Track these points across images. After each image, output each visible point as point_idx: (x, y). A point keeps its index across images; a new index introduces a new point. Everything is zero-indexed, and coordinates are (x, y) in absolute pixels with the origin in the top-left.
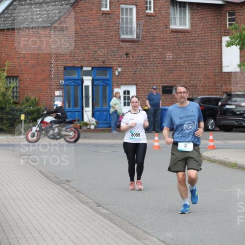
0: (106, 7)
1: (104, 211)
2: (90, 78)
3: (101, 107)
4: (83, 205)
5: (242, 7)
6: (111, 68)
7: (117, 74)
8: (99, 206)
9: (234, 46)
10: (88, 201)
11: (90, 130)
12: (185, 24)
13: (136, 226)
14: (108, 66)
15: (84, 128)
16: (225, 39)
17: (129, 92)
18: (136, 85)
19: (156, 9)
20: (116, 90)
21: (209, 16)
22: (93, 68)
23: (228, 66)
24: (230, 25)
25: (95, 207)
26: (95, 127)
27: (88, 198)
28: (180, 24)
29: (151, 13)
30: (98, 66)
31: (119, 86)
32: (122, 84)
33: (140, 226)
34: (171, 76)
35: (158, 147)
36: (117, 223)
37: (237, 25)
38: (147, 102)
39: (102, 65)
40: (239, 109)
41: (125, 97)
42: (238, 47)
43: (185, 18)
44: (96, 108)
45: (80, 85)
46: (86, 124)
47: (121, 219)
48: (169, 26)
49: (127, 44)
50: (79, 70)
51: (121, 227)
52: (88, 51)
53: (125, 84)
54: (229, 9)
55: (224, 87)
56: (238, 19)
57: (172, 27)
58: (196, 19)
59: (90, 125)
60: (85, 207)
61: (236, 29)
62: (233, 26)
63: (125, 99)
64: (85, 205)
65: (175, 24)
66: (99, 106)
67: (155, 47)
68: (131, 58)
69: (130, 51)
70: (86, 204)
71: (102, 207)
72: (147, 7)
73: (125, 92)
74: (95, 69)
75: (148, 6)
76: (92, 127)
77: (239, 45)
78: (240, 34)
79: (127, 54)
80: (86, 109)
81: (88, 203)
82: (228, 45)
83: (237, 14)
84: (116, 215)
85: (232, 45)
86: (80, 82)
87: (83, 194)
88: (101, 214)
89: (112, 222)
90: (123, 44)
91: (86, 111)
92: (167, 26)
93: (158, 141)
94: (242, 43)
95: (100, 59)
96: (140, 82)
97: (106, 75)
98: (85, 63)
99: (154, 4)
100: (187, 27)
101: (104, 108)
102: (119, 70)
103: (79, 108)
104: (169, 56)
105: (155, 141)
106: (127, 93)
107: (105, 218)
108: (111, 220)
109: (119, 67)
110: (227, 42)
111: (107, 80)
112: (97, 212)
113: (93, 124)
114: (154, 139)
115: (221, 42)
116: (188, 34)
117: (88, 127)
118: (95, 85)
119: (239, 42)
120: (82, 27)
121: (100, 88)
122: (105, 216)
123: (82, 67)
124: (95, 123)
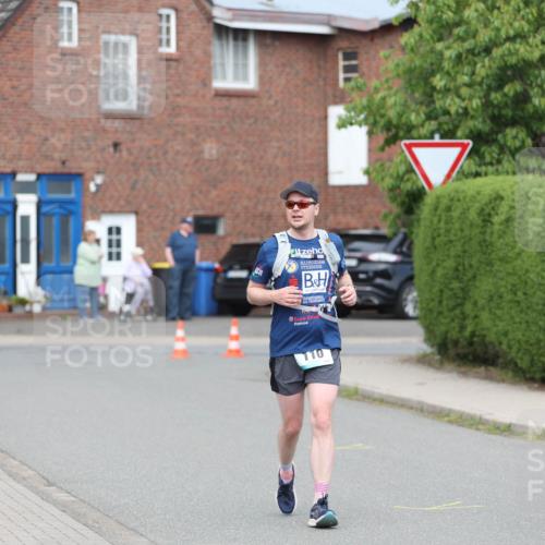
0: (70, 39)
1: (63, 496)
2: (33, 198)
3: (58, 263)
4: (13, 483)
5: (372, 40)
6: (80, 175)
7: (92, 188)
8: (50, 484)
9: (355, 128)
10: (25, 474)
11: (30, 315)
12: (245, 78)
13: (132, 529)
14: (74, 171)
15: (18, 310)
16: (336, 112)
17: (118, 230)
18: (136, 213)
19: (181, 44)
20: (90, 225)
21: (300, 61)
22: (39, 176)
23: (340, 172)
24: (347, 80)
25: (42, 488)
26: (44, 309)
27: (25, 468)
28: (236, 78)
29: (171, 54)
30: (51, 171)
31: (96, 216)
32: (104, 212)
33: (142, 530)
34: (214, 193)
35: (185, 352)
36: (90, 522)
37: (361, 81)
38: (168, 252)
39: (60, 169)
40: (364, 267)
41: (110, 242)
42: (365, 129)
43: (245, 66)
44: (46, 265)
45: (8, 213)
46: (23, 302)
47: (98, 513)
48: (210, 82)
49: (117, 124)
50: (9, 180)
51: (99, 532)
52: (27, 138)
53: (112, 212)
54: (344, 44)
55: (331, 218)
56: (364, 68)
57: (218, 84)
58: (271, 67)
59: (31, 303)
60: (19, 487)
61: (359, 88)
62: (352, 83)
63: (110, 245)
64: (19, 482)
65: (224, 77)
66: (50, 261)
67: (179, 129)
68: (125, 153)
69: (122, 138)
70: (22, 480)
71: (58, 487)
72: (161, 41)
73: (110, 231)
74: (44, 180)
75: (164, 37)
76: (37, 308)
77: (366, 124)
78: (369, 101)
79: (116, 145)
80: (21, 268)
81: (24, 479)
82: (342, 124)
83: (363, 56)
84: (89, 504)
85: (351, 124)
86: (9, 208)
87: (14, 458)
88: (55, 503)
89: (78, 521)
90: (108, 124)
91: (23, 273)
92: (206, 82)
93: (183, 339)
94: (371, 120)
95: (56, 155)
96: (145, 206)
97: (69, 192)
98: (21, 163)
99: (178, 33)
100: (251, 83)
101: (62, 264)
102: (99, 179)
103: (7, 266)
104: (210, 149)
105: (178, 339)
106: (115, 231)
107: (64, 511)
108: (77, 517)
109: (98, 172)
110: (340, 118)
111: (72, 202)
112: (46, 498)
113: (39, 302)
114: (174, 333)
115: (326, 117)
116: (253, 101)
117: (28, 308)
118: (45, 214)
119: (366, 119)
120: (15, 83)
121: (55, 221)
122: (64, 508)
123: (14, 174)
124: (43, 300)
